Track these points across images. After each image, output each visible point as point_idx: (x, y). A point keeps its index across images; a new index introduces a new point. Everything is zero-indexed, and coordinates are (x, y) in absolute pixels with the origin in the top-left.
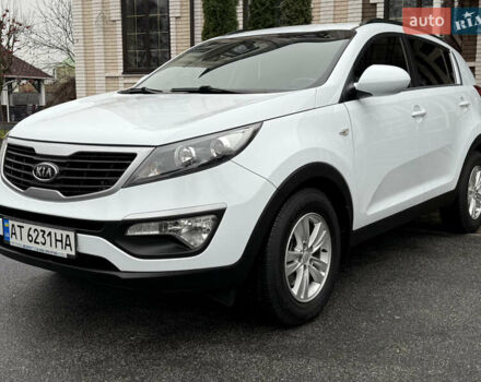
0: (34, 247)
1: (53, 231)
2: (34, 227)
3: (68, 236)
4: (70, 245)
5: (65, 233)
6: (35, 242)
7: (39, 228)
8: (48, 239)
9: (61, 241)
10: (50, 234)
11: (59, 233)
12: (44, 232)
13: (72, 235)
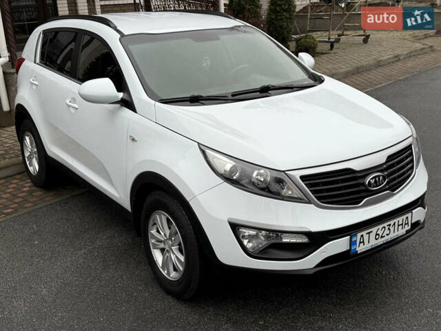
0: (381, 241)
1: (396, 221)
2: (381, 227)
3: (407, 218)
4: (408, 223)
5: (404, 217)
6: (382, 237)
7: (385, 225)
8: (392, 229)
9: (402, 224)
10: (394, 224)
11: (400, 219)
12: (390, 225)
13: (409, 215)
